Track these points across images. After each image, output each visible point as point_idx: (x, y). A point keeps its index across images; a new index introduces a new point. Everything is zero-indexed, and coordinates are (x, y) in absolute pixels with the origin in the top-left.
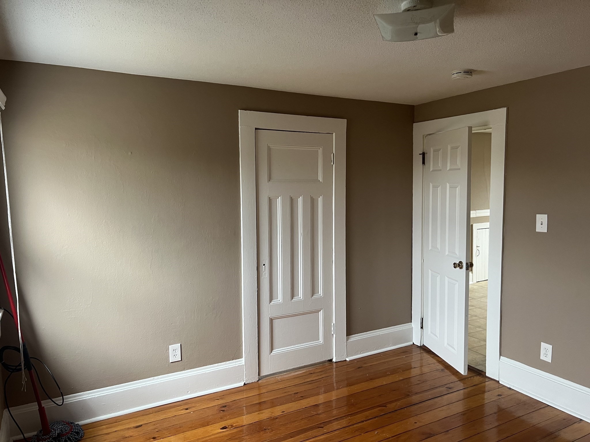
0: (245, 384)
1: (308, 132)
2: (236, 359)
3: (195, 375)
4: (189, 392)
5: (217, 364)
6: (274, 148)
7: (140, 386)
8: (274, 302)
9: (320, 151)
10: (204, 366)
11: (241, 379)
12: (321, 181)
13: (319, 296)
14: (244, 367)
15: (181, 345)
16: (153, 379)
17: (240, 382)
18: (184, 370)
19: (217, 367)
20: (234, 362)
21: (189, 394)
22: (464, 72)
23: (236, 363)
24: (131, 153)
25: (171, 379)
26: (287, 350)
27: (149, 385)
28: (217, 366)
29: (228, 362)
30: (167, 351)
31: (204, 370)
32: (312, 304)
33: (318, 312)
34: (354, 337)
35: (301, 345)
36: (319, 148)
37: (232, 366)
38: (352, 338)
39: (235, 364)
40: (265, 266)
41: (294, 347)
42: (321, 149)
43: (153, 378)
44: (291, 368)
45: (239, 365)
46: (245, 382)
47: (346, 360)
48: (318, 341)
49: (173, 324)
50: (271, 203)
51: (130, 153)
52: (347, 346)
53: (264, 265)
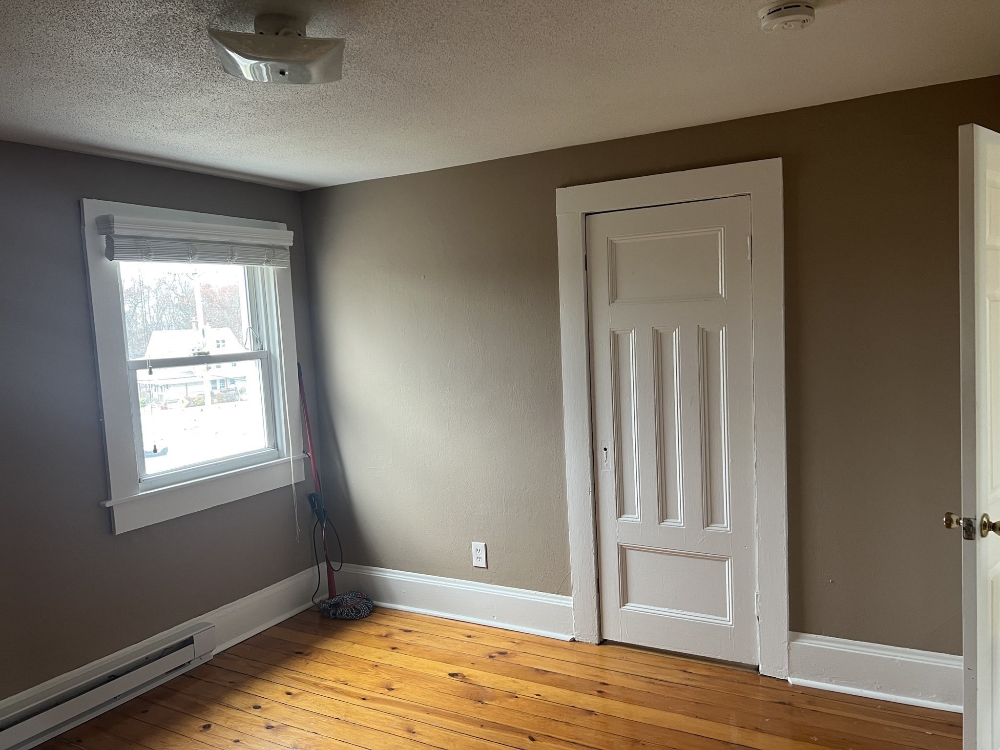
0: (573, 640)
1: (690, 200)
2: (563, 595)
3: (502, 596)
4: (495, 618)
5: (534, 592)
6: (620, 242)
7: (440, 585)
8: (626, 519)
9: (721, 236)
10: (517, 587)
11: (569, 630)
12: (723, 296)
13: (724, 529)
14: (573, 612)
15: (486, 545)
16: (454, 582)
17: (567, 633)
18: (490, 582)
19: (534, 597)
20: (558, 598)
21: (494, 620)
22: (769, 14)
23: (561, 601)
24: (424, 276)
25: (474, 590)
26: (653, 611)
27: (448, 588)
28: (533, 595)
29: (550, 595)
30: (470, 549)
31: (515, 594)
32: (705, 540)
33: (723, 560)
34: (813, 639)
35: (684, 613)
36: (720, 228)
37: (555, 603)
38: (808, 641)
39: (560, 603)
40: (607, 452)
41: (668, 611)
42: (722, 229)
43: (454, 579)
44: (661, 648)
45: (565, 605)
46: (574, 636)
47: (787, 680)
48: (724, 619)
49: (476, 513)
50: (616, 340)
51: (423, 278)
52: (791, 651)
53: (605, 449)
